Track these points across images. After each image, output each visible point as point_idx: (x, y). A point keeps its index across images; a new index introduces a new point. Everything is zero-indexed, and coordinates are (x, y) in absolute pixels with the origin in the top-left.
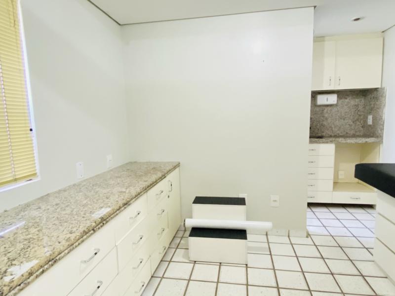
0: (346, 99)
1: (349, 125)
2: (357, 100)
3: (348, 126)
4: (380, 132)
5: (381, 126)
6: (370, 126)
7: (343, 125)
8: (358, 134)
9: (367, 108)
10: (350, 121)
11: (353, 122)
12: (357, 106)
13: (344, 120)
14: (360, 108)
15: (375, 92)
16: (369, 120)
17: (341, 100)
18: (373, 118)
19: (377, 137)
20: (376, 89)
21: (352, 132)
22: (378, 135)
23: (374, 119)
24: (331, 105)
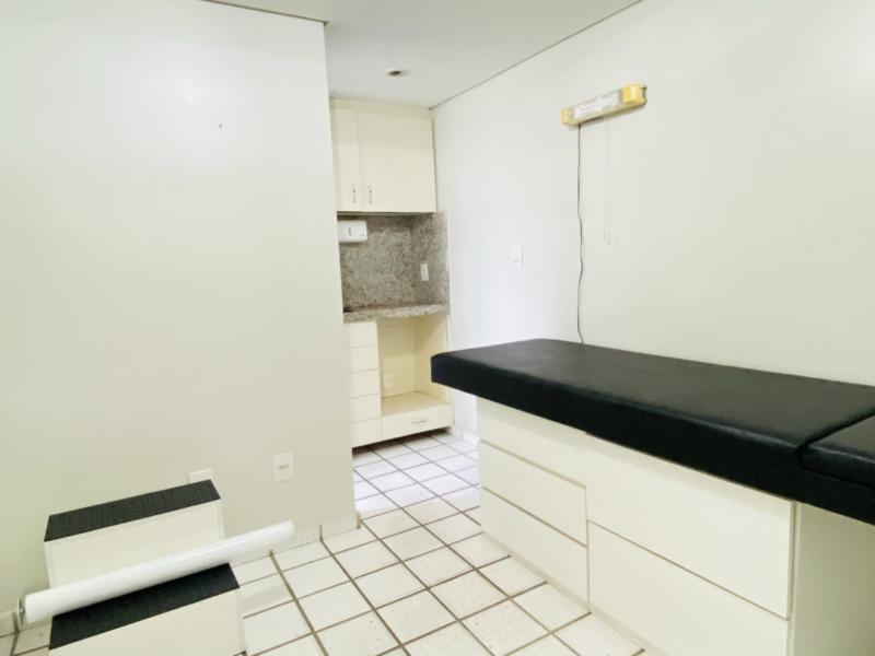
0: (381, 231)
1: (391, 282)
2: (399, 235)
3: (389, 285)
4: (443, 293)
5: (445, 283)
6: (426, 282)
7: (381, 283)
8: (406, 299)
9: (417, 249)
10: (392, 275)
11: (398, 277)
12: (400, 245)
13: (382, 273)
14: (407, 249)
15: (428, 222)
16: (422, 273)
17: (374, 234)
18: (429, 268)
19: (440, 303)
20: (429, 215)
21: (397, 297)
22: (441, 298)
23: (431, 270)
24: (357, 244)
